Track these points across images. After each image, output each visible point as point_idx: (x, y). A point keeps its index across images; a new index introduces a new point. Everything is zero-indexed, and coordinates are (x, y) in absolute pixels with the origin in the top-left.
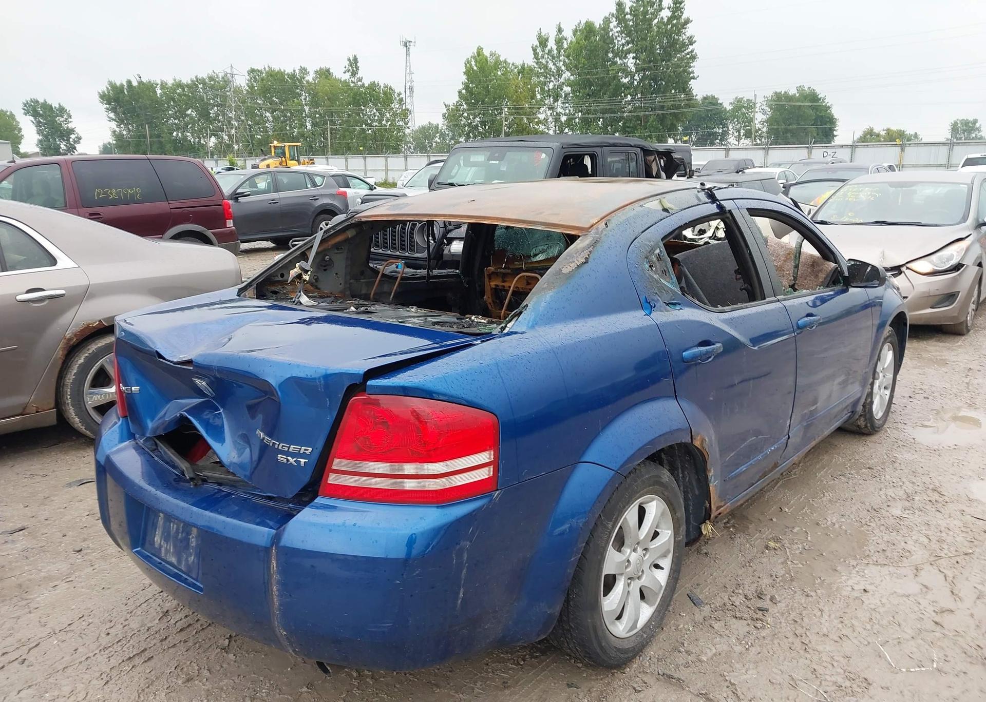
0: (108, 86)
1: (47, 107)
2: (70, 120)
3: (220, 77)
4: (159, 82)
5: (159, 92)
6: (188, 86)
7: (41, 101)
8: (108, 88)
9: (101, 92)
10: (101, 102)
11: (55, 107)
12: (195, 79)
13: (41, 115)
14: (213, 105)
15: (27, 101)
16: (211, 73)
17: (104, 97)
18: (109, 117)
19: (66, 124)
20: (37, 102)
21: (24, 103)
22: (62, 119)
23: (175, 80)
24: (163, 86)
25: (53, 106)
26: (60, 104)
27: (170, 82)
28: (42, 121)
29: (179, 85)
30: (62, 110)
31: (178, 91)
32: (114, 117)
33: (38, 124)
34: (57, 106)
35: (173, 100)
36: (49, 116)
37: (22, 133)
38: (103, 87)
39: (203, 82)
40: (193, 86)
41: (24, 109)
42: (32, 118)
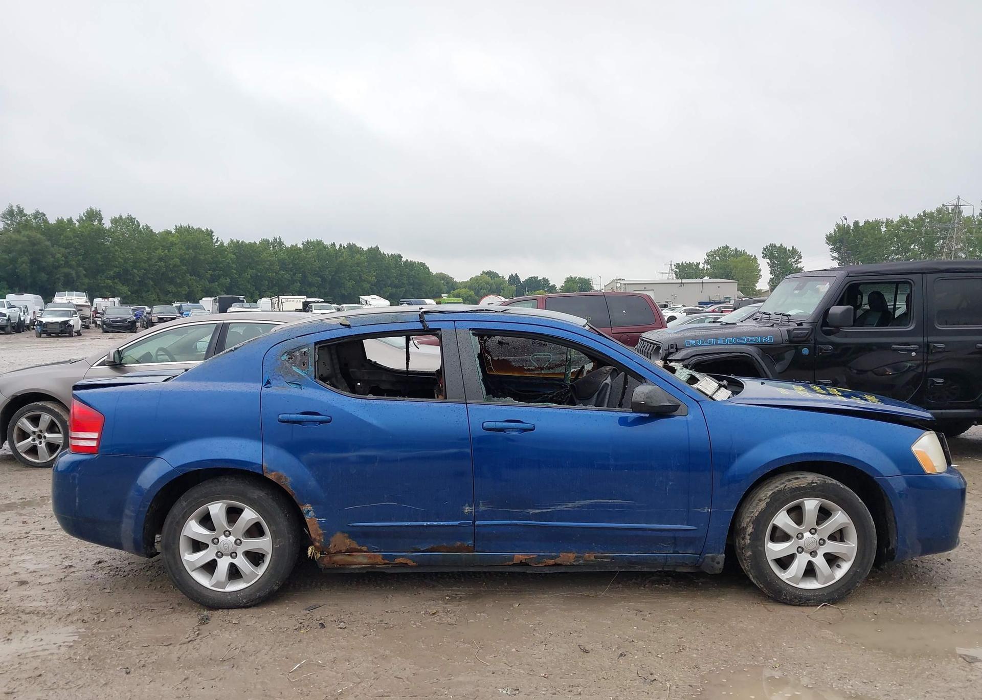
0: (836, 229)
1: (782, 250)
2: (800, 260)
3: (950, 210)
4: (885, 220)
5: (883, 229)
6: (914, 221)
7: (778, 245)
8: (835, 230)
9: (828, 234)
10: (828, 244)
11: (789, 250)
12: (922, 214)
13: (776, 258)
14: (939, 238)
15: (767, 247)
16: (940, 206)
17: (830, 239)
18: (832, 257)
19: (796, 264)
20: (775, 246)
21: (764, 248)
22: (793, 260)
23: (901, 217)
24: (888, 223)
25: (788, 249)
26: (793, 247)
27: (896, 219)
28: (776, 262)
29: (904, 221)
30: (794, 252)
31: (903, 228)
32: (837, 256)
33: (772, 266)
34: (791, 249)
35: (897, 236)
36: (783, 258)
37: (761, 273)
38: (831, 229)
39: (930, 215)
40: (920, 221)
41: (763, 253)
42: (768, 261)
